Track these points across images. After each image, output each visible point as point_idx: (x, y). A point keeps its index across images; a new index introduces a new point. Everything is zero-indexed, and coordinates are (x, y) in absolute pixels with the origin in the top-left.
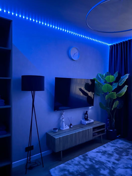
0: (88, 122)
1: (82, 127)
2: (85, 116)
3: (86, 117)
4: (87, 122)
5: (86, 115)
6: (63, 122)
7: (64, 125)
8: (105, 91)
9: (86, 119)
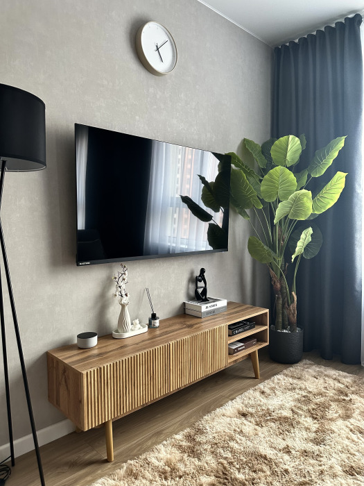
0: (207, 305)
1: (188, 323)
2: (197, 287)
3: (200, 291)
4: (204, 308)
5: (201, 284)
6: (123, 306)
7: (128, 319)
8: (270, 197)
9: (201, 297)
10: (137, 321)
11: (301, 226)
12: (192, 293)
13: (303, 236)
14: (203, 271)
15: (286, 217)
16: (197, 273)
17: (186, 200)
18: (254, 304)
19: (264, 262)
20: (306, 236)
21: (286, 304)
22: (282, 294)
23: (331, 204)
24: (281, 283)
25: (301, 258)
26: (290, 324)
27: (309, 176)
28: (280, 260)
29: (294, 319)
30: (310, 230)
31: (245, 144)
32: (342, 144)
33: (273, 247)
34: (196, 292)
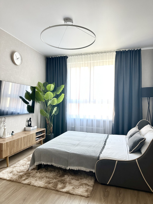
2: (29, 123)
3: (29, 124)
5: (30, 122)
6: (5, 129)
7: (6, 133)
8: (47, 99)
9: (30, 126)
10: (8, 134)
11: (54, 106)
12: (27, 125)
13: (54, 109)
14: (30, 118)
15: (50, 104)
16: (29, 119)
17: (21, 97)
18: (41, 128)
19: (44, 116)
20: (55, 109)
21: (50, 127)
22: (49, 124)
23: (61, 101)
24: (49, 122)
25: (54, 114)
26: (51, 133)
27: (56, 94)
28: (49, 115)
29: (52, 131)
30: (56, 108)
31: (39, 83)
32: (63, 87)
33: (47, 112)
34: (28, 124)
